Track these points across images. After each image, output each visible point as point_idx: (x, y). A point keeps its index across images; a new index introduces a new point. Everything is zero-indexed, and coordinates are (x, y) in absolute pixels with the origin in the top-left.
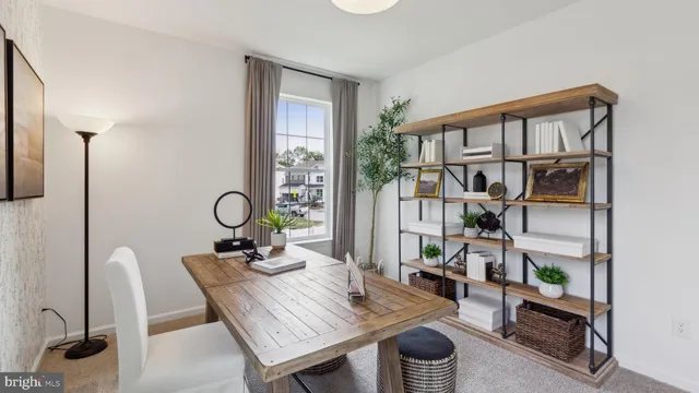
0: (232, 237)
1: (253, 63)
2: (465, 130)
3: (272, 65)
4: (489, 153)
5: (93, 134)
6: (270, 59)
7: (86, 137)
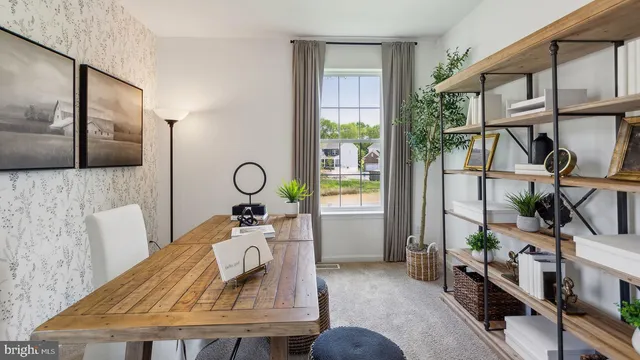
0: (248, 202)
1: (297, 46)
2: (530, 76)
3: (316, 44)
4: (541, 106)
5: (175, 121)
6: (313, 39)
7: (171, 123)
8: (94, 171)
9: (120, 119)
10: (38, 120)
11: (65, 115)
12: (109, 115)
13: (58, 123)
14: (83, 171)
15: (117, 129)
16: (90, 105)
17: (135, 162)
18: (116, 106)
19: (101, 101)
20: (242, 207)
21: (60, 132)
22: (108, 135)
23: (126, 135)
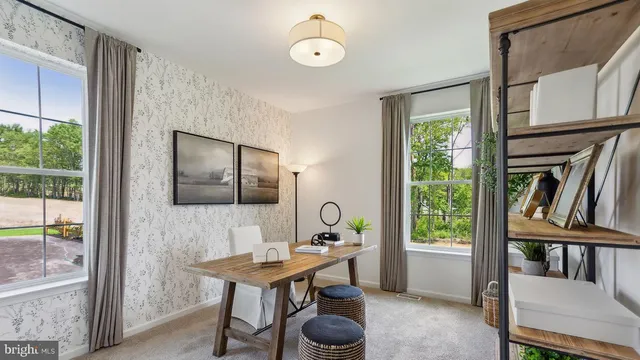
0: (328, 231)
1: (385, 102)
3: (402, 97)
5: (299, 173)
6: (399, 93)
7: (296, 174)
8: (247, 206)
9: (261, 174)
10: (216, 179)
11: (229, 175)
12: (255, 173)
13: (225, 179)
14: (240, 206)
15: (260, 180)
16: (242, 168)
17: (274, 201)
18: (260, 167)
19: (249, 165)
20: (323, 234)
21: (226, 184)
22: (255, 185)
23: (267, 184)
